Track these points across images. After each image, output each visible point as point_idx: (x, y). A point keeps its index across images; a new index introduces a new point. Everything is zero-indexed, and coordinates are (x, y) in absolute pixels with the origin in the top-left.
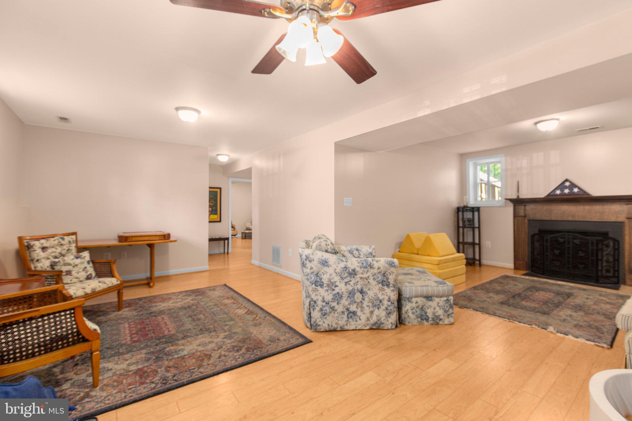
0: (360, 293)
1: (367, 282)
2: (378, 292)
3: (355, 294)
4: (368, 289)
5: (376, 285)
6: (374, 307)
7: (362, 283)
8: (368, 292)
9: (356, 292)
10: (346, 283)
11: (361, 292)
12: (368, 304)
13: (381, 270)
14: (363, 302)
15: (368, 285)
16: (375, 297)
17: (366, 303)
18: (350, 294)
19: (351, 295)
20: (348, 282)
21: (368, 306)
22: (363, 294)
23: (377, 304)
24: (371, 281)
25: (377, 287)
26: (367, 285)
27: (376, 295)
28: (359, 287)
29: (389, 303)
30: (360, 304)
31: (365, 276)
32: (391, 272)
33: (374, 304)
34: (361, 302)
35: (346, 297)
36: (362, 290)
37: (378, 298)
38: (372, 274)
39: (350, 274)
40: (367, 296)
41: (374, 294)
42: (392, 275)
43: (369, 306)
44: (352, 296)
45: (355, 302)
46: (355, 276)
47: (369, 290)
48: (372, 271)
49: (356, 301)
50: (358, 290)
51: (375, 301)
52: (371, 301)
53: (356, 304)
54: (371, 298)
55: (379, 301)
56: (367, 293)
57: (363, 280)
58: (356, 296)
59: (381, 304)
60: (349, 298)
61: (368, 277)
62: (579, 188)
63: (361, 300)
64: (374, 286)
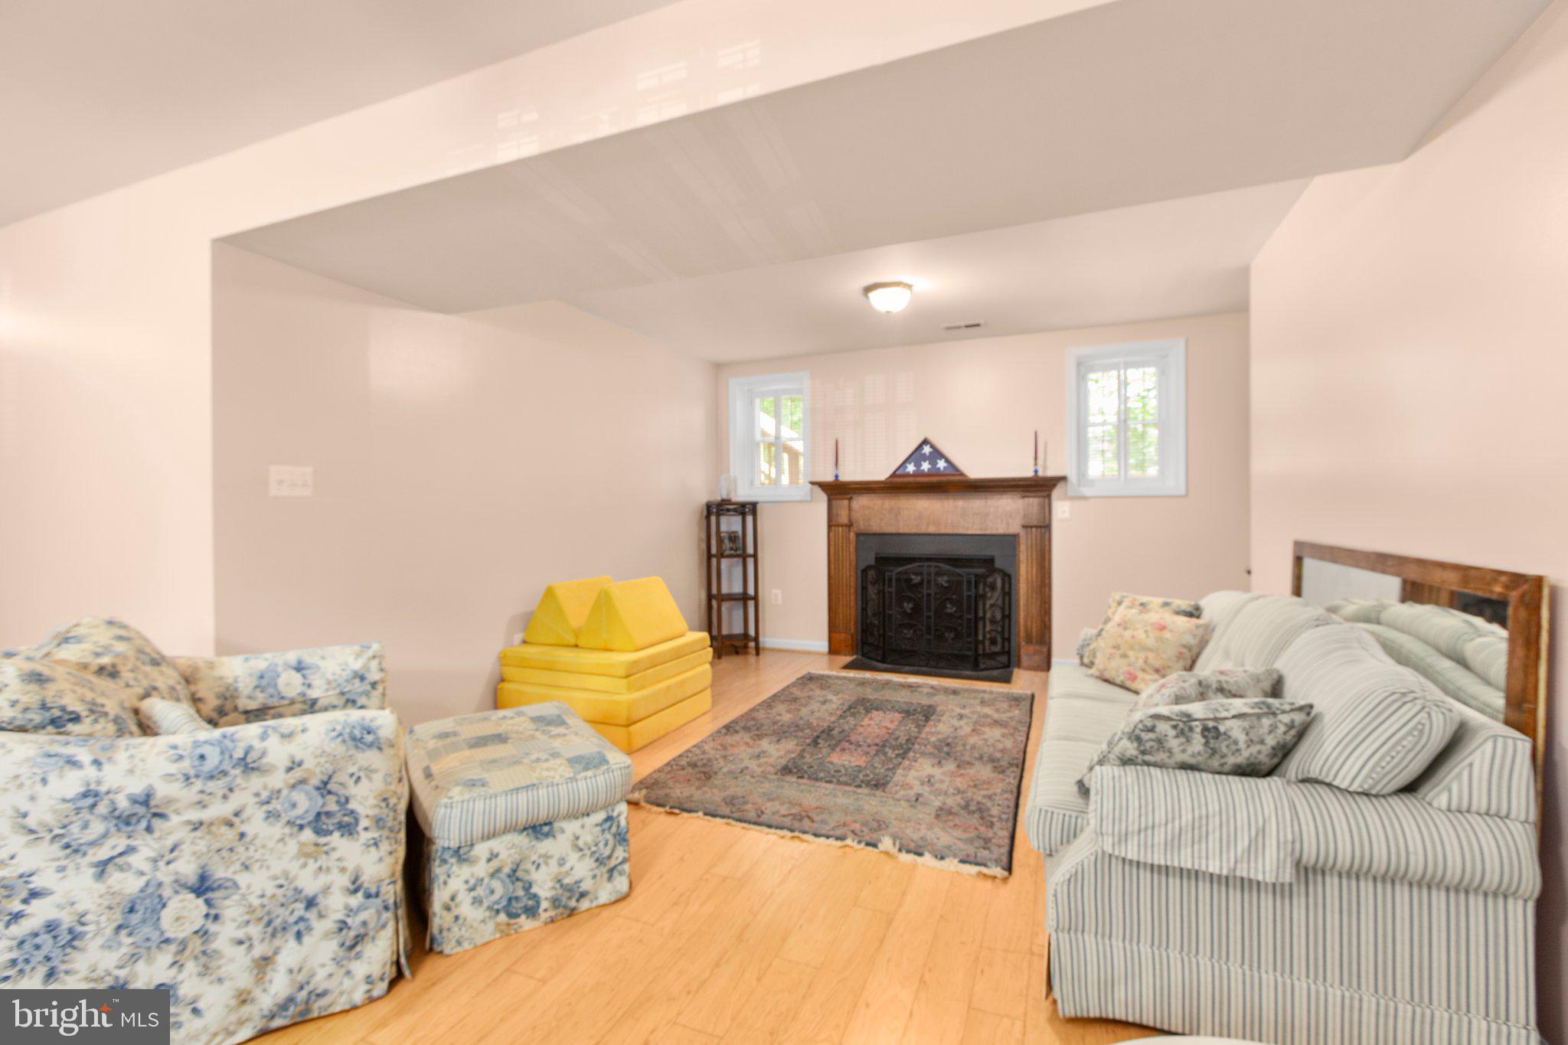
0: (192, 896)
1: (230, 835)
2: (294, 868)
3: (164, 906)
4: (237, 866)
5: (282, 840)
6: (273, 935)
7: (202, 846)
8: (243, 879)
9: (167, 892)
10: (102, 868)
11: (202, 887)
12: (240, 934)
13: (307, 770)
14: (213, 928)
15: (241, 849)
16: (280, 892)
17: (225, 933)
18: (132, 910)
19: (135, 918)
20: (112, 859)
21: (241, 943)
22: (210, 895)
23: (292, 919)
24: (256, 825)
25: (292, 846)
26: (231, 850)
27: (283, 881)
28: (187, 868)
29: (356, 900)
30: (196, 944)
31: (218, 809)
32: (360, 770)
33: (277, 922)
34: (203, 933)
35: (109, 931)
36: (203, 878)
37: (298, 891)
38: (257, 795)
39: (125, 821)
40: (236, 897)
41: (275, 878)
42: (364, 780)
43: (250, 939)
44: (144, 921)
45: (167, 941)
46: (157, 823)
47: (246, 867)
48: (256, 782)
49: (168, 935)
50: (180, 885)
51: (281, 911)
52: (259, 913)
53: (173, 948)
54: (256, 902)
55: (300, 908)
56: (236, 886)
57: (210, 833)
58: (167, 916)
59: (311, 915)
60: (124, 932)
61: (237, 814)
62: (947, 461)
63: (199, 922)
64: (271, 844)
